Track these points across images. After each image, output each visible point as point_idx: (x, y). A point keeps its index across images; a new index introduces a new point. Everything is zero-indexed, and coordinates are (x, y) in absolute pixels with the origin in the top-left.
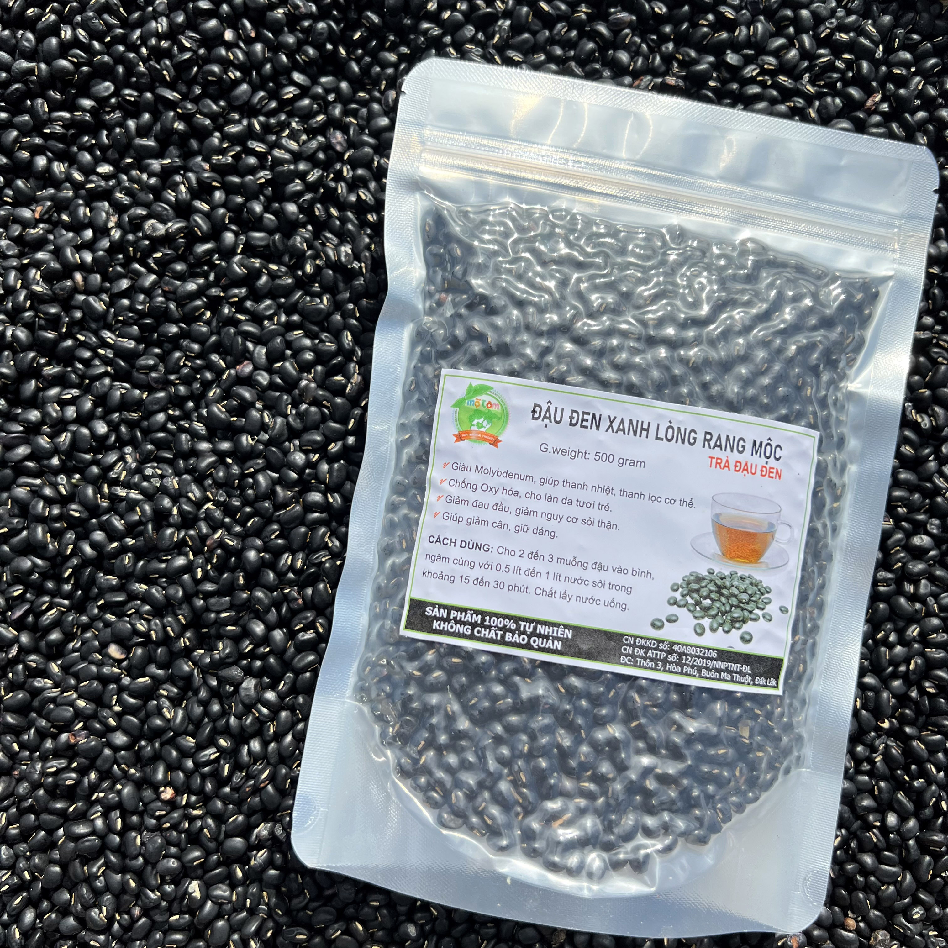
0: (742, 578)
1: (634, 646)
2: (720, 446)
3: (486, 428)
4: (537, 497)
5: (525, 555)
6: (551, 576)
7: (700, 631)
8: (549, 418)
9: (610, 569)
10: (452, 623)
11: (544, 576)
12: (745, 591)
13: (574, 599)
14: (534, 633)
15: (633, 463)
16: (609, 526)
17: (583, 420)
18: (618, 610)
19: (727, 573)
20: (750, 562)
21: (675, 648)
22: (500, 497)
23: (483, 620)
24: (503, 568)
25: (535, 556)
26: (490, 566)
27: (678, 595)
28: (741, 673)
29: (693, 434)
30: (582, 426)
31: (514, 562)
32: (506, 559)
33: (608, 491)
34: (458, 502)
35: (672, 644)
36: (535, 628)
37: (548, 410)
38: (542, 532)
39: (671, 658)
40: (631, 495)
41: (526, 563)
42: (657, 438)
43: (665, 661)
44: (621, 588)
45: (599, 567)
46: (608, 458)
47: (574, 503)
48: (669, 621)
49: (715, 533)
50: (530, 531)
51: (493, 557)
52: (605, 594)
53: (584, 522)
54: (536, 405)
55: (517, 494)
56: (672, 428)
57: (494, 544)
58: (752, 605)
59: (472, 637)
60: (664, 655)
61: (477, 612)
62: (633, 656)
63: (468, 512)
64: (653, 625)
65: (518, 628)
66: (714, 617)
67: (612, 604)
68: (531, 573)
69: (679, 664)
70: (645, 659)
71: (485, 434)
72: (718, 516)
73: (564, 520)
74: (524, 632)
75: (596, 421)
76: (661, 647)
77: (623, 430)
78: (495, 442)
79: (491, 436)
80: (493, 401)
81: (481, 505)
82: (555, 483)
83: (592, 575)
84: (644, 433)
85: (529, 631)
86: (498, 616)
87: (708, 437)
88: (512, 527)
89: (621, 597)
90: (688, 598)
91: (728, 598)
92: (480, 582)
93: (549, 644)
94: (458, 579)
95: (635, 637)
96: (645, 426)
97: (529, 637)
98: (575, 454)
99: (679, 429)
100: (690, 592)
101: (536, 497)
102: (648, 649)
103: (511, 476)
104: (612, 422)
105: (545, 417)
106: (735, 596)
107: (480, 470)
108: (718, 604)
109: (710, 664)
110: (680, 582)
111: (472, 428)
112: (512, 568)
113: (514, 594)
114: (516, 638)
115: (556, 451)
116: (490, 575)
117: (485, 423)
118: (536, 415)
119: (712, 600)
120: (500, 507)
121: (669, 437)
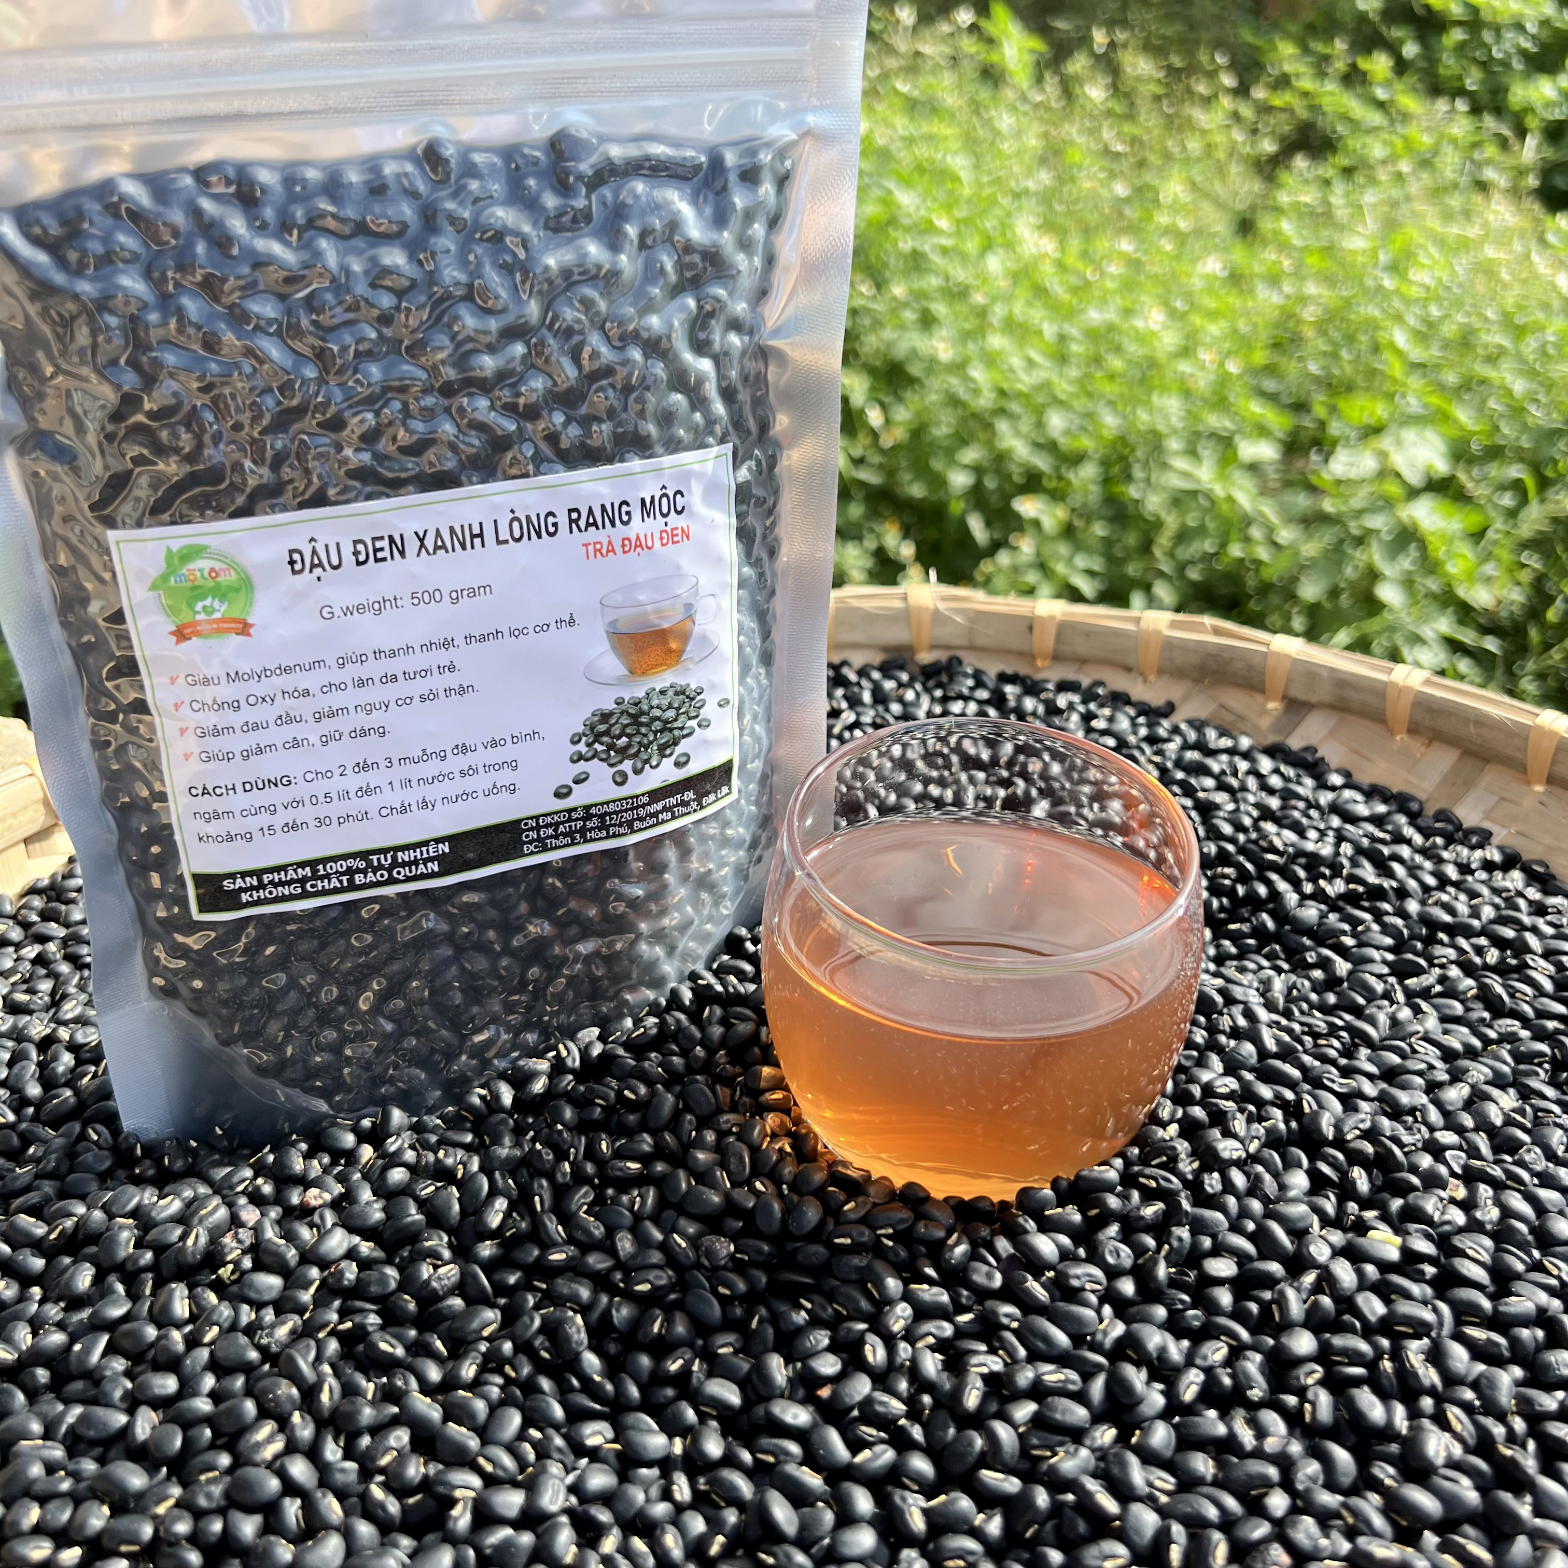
0: (663, 692)
1: (538, 828)
2: (595, 524)
3: (221, 610)
4: (341, 687)
5: (349, 771)
6: (397, 785)
7: (621, 780)
8: (320, 565)
9: (480, 747)
10: (270, 888)
11: (386, 788)
12: (670, 706)
13: (439, 803)
14: (395, 864)
15: (473, 593)
16: (462, 690)
17: (376, 551)
18: (505, 794)
19: (641, 694)
20: (669, 666)
21: (593, 811)
22: (283, 705)
23: (314, 871)
24: (321, 799)
25: (363, 767)
26: (299, 802)
27: (582, 747)
28: (685, 804)
29: (551, 520)
30: (377, 560)
31: (335, 784)
32: (321, 787)
33: (446, 644)
34: (217, 732)
35: (587, 808)
36: (394, 858)
37: (314, 552)
38: (364, 733)
39: (589, 824)
40: (483, 638)
41: (353, 782)
42: (499, 542)
43: (583, 831)
44: (501, 766)
45: (464, 749)
46: (432, 596)
47: (400, 677)
48: (576, 782)
49: (614, 647)
50: (346, 737)
51: (301, 790)
52: (481, 782)
53: (423, 699)
54: (291, 552)
55: (307, 692)
56: (517, 519)
57: (296, 772)
58: (682, 718)
59: (305, 895)
60: (580, 824)
61: (302, 865)
62: (539, 839)
63: (238, 743)
64: (557, 795)
65: (369, 864)
66: (636, 755)
67: (495, 789)
68: (366, 791)
69: (603, 827)
70: (556, 837)
71: (224, 620)
72: (613, 623)
73: (392, 705)
74: (380, 867)
75: (398, 546)
76: (574, 815)
77: (444, 547)
78: (244, 628)
79: (235, 621)
80: (218, 565)
81: (256, 727)
82: (361, 659)
83: (456, 763)
84: (477, 541)
85: (386, 864)
86: (334, 859)
87: (574, 515)
88: (314, 739)
89: (505, 777)
90: (597, 746)
91: (648, 725)
92: (292, 827)
93: (422, 869)
94: (257, 835)
95: (537, 818)
96: (476, 531)
97: (390, 870)
98: (380, 606)
99: (528, 518)
100: (597, 738)
101: (338, 687)
102: (557, 825)
103: (287, 670)
104: (422, 540)
105: (313, 566)
106: (657, 718)
107: (235, 677)
108: (637, 739)
109: (642, 812)
110: (580, 729)
111: (198, 617)
112: (334, 795)
113: (351, 825)
114: (371, 877)
115: (347, 611)
116: (305, 814)
117: (216, 604)
118: (298, 567)
119: (629, 736)
120: (286, 719)
121: (517, 534)
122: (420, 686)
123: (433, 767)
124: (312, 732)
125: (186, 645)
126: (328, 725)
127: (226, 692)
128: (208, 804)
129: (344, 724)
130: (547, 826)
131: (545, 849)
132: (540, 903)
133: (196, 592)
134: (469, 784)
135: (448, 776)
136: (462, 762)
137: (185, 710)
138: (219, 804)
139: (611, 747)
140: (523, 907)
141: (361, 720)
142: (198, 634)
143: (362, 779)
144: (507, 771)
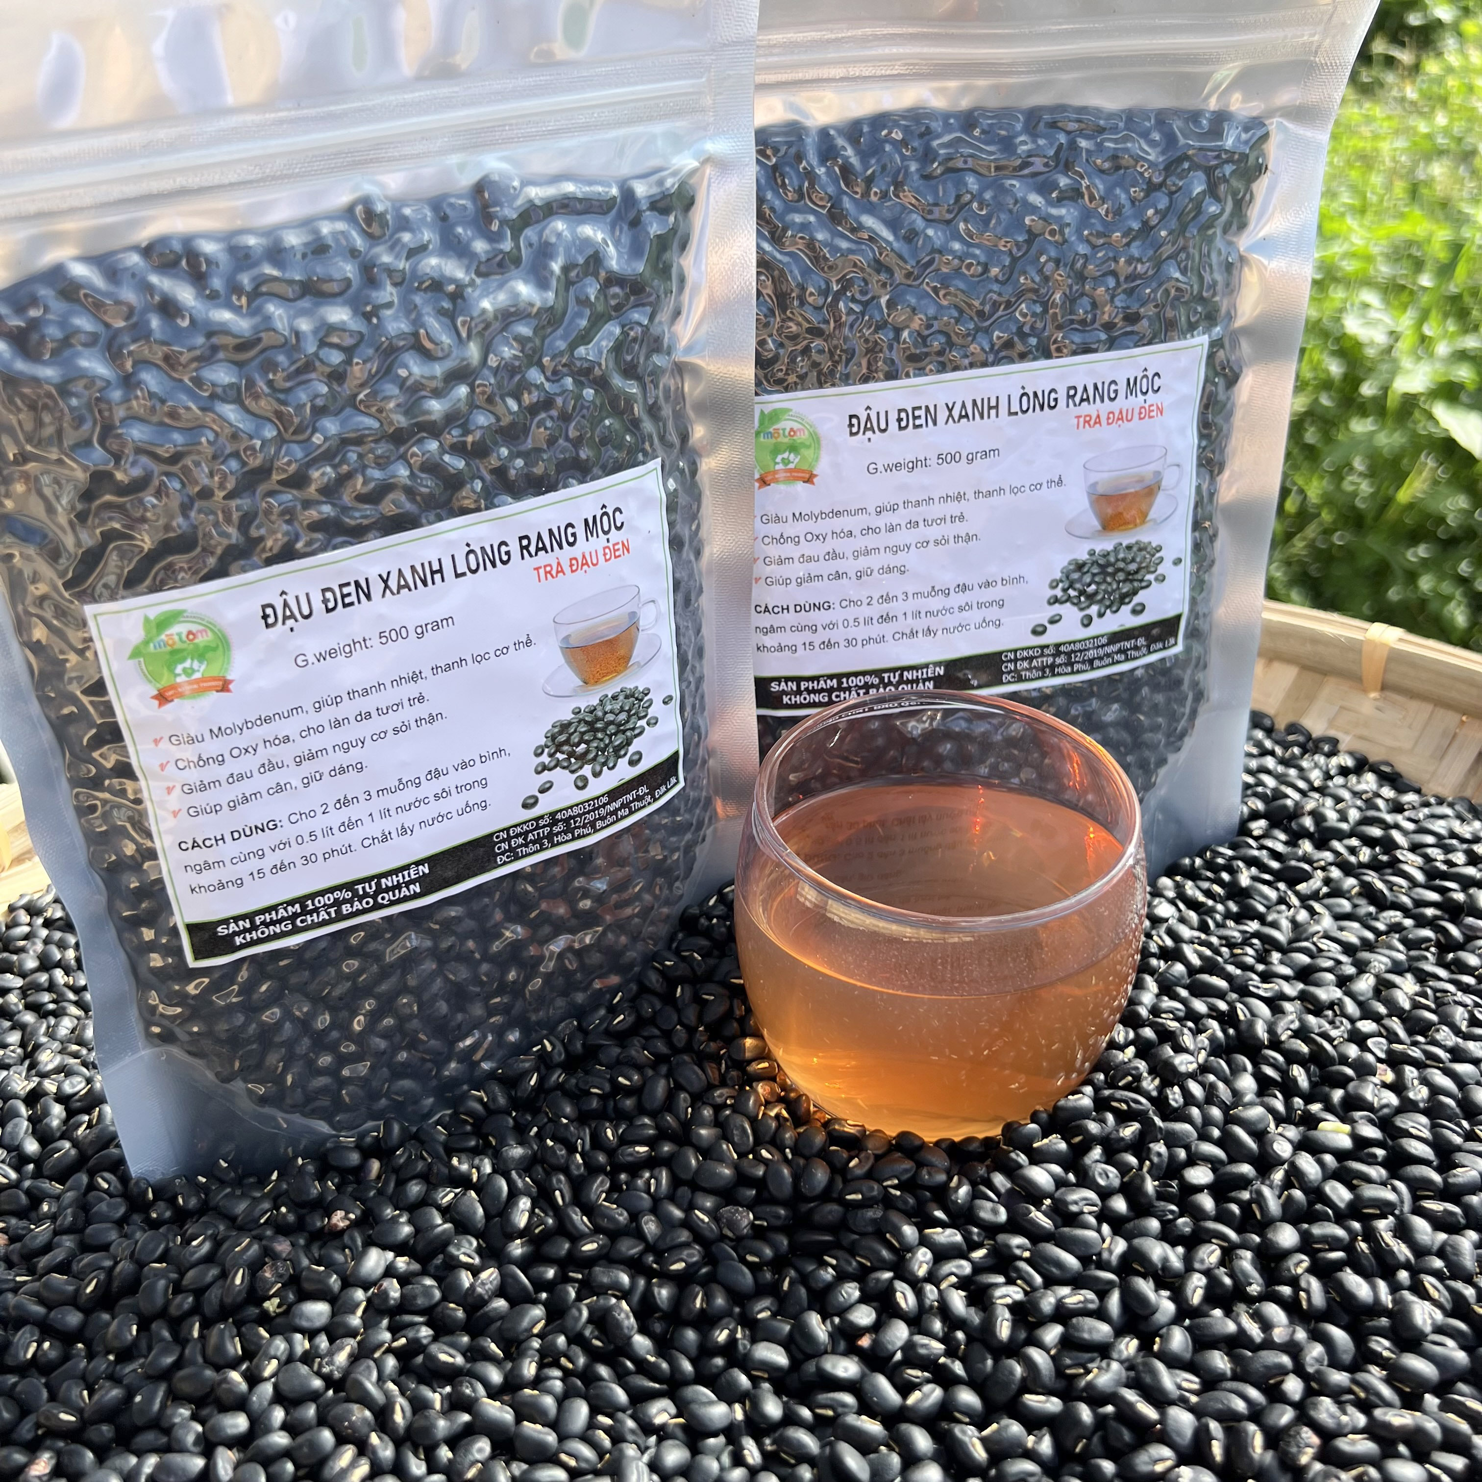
122: (393, 720)
123: (409, 795)
124: (293, 776)
125: (169, 706)
126: (308, 768)
127: (211, 748)
128: (197, 856)
129: (324, 764)
130: (517, 836)
131: (517, 858)
132: (513, 909)
133: (175, 655)
134: (443, 806)
135: (424, 801)
136: (436, 786)
137: (171, 768)
138: (210, 855)
139: (571, 754)
140: (498, 916)
141: (340, 759)
142: (181, 696)
143: (344, 814)
144: (478, 789)
